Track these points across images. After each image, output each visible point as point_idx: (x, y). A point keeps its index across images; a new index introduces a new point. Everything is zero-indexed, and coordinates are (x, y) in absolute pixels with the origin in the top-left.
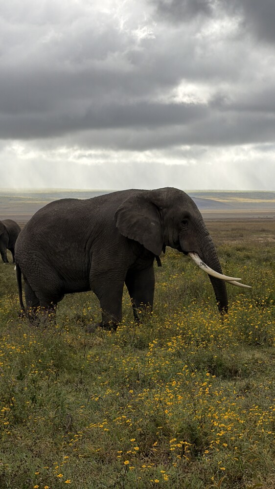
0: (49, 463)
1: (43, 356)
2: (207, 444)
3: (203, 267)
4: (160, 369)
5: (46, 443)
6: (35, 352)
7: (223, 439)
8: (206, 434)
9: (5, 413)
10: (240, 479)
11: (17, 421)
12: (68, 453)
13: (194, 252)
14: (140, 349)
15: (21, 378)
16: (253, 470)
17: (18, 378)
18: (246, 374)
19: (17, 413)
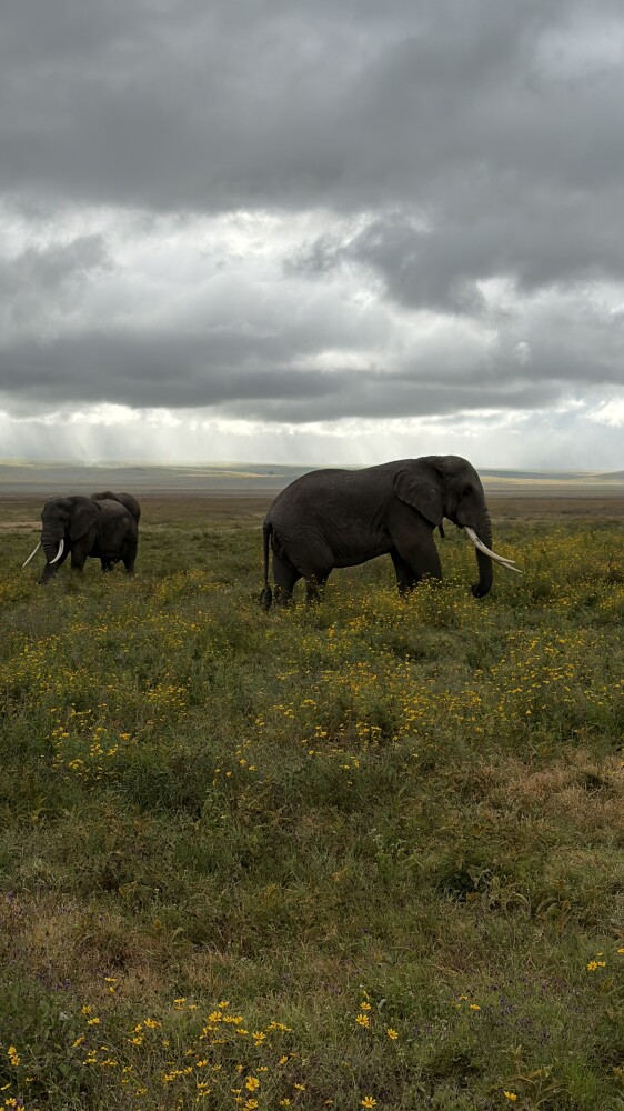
0: (231, 746)
1: (218, 635)
2: (396, 730)
3: (477, 543)
4: (343, 650)
5: (225, 726)
6: (211, 630)
7: (413, 725)
8: (394, 719)
9: (181, 693)
10: (432, 766)
11: (194, 702)
12: (248, 736)
13: (470, 527)
14: (321, 629)
15: (196, 657)
16: (446, 758)
17: (193, 657)
18: (434, 658)
19: (193, 694)
